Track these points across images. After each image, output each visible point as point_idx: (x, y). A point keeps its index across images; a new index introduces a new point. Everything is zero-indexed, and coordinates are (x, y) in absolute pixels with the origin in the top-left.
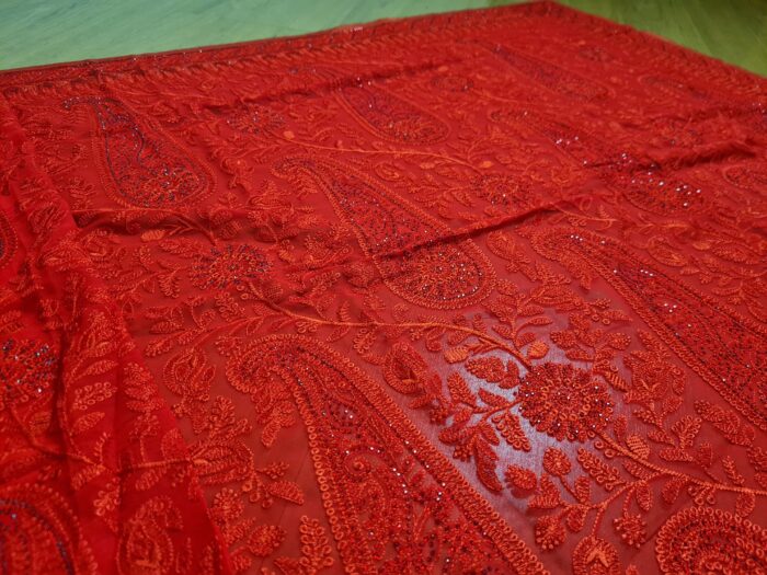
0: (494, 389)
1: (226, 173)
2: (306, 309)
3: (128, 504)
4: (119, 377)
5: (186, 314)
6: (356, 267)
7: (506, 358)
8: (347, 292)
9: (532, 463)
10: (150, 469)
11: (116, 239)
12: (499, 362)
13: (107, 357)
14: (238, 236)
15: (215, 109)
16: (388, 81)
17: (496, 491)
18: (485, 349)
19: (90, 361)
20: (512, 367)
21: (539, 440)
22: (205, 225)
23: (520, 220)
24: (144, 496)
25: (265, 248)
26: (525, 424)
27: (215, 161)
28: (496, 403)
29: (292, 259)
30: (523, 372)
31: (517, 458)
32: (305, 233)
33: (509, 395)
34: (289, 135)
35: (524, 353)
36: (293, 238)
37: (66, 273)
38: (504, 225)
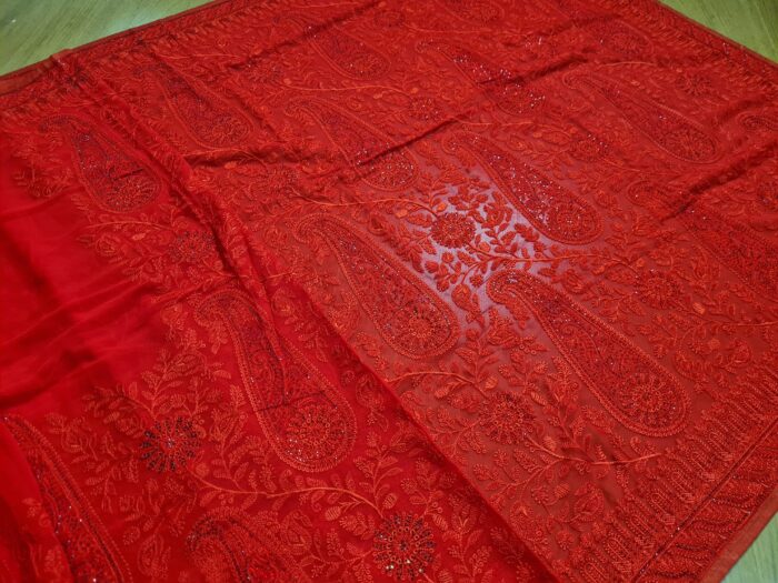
0: (421, 229)
1: (259, 118)
2: (323, 199)
3: (270, 292)
4: (246, 242)
5: (265, 208)
6: (346, 172)
7: (426, 213)
8: (343, 187)
9: (438, 259)
10: (275, 278)
11: (211, 169)
12: (422, 215)
13: (238, 234)
14: (277, 161)
15: (235, 67)
16: (344, 23)
17: (421, 271)
18: (416, 210)
19: (232, 237)
20: (429, 217)
21: (441, 250)
22: (259, 156)
23: (434, 130)
24: (276, 288)
25: (294, 166)
26: (434, 243)
27: (248, 108)
28: (420, 234)
29: (310, 170)
30: (434, 219)
31: (432, 258)
32: (314, 155)
33: (427, 230)
34: (288, 81)
35: (435, 210)
36: (308, 158)
37: (200, 195)
38: (425, 135)
